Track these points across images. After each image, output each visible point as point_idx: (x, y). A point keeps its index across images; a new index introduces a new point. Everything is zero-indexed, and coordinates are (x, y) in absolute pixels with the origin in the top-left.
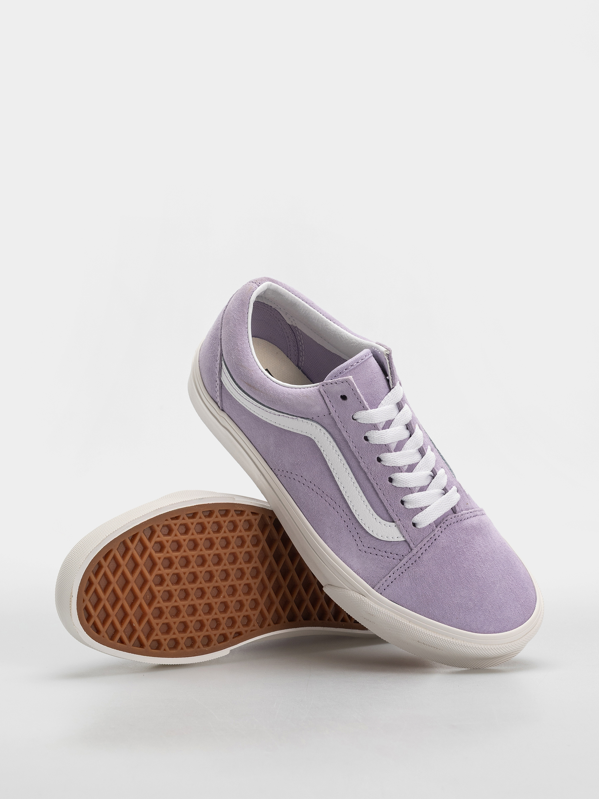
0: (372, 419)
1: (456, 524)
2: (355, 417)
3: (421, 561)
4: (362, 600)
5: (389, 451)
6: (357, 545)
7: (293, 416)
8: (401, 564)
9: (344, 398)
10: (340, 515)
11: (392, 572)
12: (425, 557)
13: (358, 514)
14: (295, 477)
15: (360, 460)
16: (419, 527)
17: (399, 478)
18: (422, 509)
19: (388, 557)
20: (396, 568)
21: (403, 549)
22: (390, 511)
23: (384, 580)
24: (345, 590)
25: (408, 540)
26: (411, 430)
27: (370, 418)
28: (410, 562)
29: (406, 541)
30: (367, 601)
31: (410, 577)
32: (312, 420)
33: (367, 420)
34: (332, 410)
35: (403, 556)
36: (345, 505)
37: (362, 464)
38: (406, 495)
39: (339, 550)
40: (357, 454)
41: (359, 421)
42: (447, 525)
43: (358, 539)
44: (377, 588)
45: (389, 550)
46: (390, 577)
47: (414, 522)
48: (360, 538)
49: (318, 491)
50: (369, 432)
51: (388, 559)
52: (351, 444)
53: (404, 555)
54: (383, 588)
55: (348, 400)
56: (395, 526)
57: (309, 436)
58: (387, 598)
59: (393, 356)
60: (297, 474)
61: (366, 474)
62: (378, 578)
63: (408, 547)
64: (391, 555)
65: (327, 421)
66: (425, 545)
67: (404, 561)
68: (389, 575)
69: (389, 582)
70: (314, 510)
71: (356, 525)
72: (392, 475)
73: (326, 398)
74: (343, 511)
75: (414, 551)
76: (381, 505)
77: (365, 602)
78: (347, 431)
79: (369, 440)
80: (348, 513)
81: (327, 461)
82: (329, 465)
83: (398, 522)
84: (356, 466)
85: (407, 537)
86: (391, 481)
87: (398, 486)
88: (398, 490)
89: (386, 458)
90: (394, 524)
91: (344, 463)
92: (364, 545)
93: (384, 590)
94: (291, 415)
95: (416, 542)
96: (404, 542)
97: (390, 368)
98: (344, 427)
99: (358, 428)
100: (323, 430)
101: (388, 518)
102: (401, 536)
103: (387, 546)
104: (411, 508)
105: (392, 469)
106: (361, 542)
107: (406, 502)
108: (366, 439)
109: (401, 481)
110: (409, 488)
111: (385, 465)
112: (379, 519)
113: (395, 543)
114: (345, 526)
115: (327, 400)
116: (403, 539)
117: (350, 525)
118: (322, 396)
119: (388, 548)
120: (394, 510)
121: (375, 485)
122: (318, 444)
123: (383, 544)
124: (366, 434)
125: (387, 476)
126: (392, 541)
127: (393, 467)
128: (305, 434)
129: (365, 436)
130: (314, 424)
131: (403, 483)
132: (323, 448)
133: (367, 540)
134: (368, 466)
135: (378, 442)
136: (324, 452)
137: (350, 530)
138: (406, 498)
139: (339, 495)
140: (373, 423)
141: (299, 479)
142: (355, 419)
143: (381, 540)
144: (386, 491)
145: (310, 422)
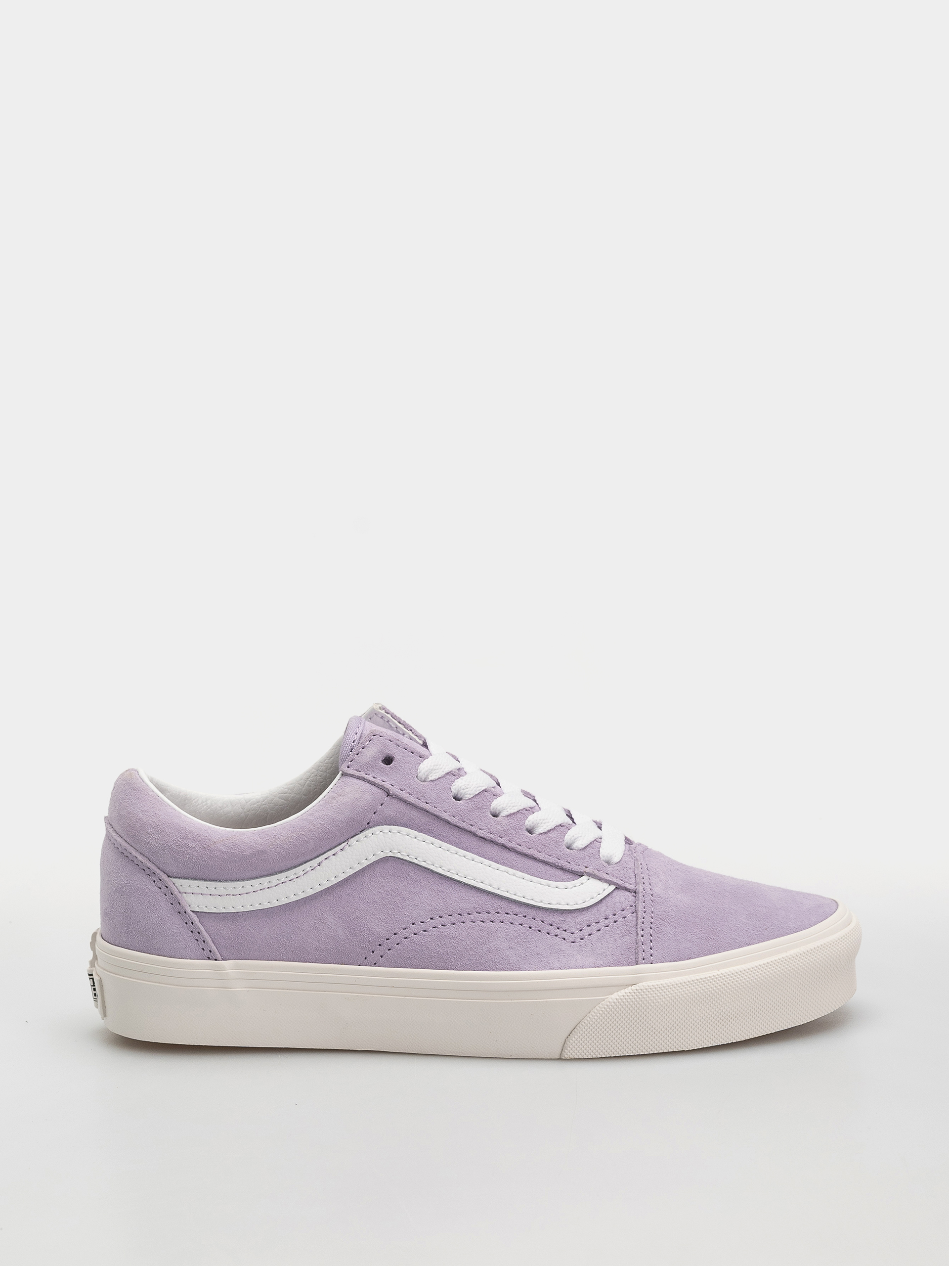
2: (422, 776)
3: (658, 896)
4: (636, 990)
5: (494, 796)
6: (564, 939)
7: (340, 844)
8: (640, 914)
9: (388, 760)
10: (508, 921)
11: (639, 930)
12: (658, 890)
14: (405, 933)
15: (473, 829)
16: (616, 860)
17: (539, 819)
18: (597, 841)
19: (615, 922)
20: (640, 922)
21: (624, 898)
22: (567, 866)
23: (639, 944)
24: (602, 1004)
25: (619, 882)
27: (440, 766)
28: (648, 904)
29: (618, 887)
30: (644, 985)
32: (369, 825)
34: (387, 786)
35: (631, 906)
36: (504, 904)
37: (480, 833)
38: (564, 835)
39: (547, 963)
40: (463, 825)
41: (430, 778)
43: (558, 931)
44: (639, 961)
45: (609, 913)
46: (642, 936)
47: (606, 859)
48: (558, 928)
49: (452, 919)
50: (454, 784)
51: (617, 923)
52: (445, 816)
53: (631, 904)
54: (647, 955)
55: (395, 758)
56: (588, 879)
57: (382, 855)
58: (663, 962)
60: (402, 926)
61: (492, 842)
62: (631, 950)
63: (628, 893)
64: (616, 916)
65: (392, 808)
66: (644, 878)
67: (640, 909)
68: (640, 935)
69: (648, 943)
70: (468, 947)
71: (540, 915)
72: (527, 821)
73: (366, 776)
74: (507, 914)
75: (639, 891)
76: (548, 867)
77: (642, 988)
78: (428, 802)
79: (461, 797)
80: (517, 909)
81: (432, 868)
82: (440, 871)
83: (587, 870)
84: (474, 842)
85: (615, 880)
86: (530, 831)
87: (546, 831)
88: (550, 835)
89: (502, 806)
90: (585, 878)
91: (456, 851)
92: (573, 931)
93: (651, 956)
94: (336, 847)
95: (630, 880)
96: (616, 891)
97: (400, 723)
98: (420, 797)
99: (438, 789)
100: (395, 828)
101: (570, 876)
102: (606, 885)
103: (603, 910)
104: (586, 845)
105: (519, 815)
106: (565, 931)
107: (572, 844)
108: (457, 798)
109: (544, 822)
110: (560, 825)
111: (508, 816)
112: (561, 885)
113: (607, 899)
114: (528, 930)
115: (370, 778)
116: (613, 887)
117: (533, 923)
118: (359, 778)
119: (605, 911)
120: (569, 861)
121: (519, 848)
122: (403, 855)
123: (595, 910)
124: (452, 790)
125: (522, 827)
126: (601, 900)
127: (518, 811)
128: (374, 859)
129: (452, 794)
130: (376, 829)
131: (548, 822)
132: (413, 856)
133: (570, 922)
134: (489, 829)
135: (476, 791)
136: (418, 859)
137: (539, 929)
138: (569, 837)
139: (484, 897)
140: (447, 771)
141: (412, 930)
142: (423, 779)
143: (588, 908)
144: (538, 846)
145: (368, 832)
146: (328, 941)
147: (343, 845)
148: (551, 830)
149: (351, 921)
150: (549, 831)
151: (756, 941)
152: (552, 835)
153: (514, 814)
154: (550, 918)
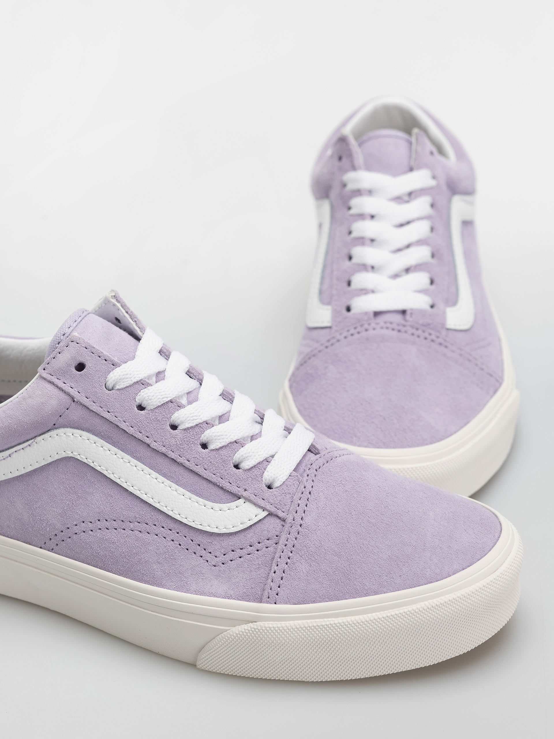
0: (134, 375)
1: (326, 465)
2: (110, 385)
3: (306, 528)
4: (254, 628)
5: (180, 406)
6: (207, 561)
7: (28, 441)
8: (280, 546)
9: (80, 367)
10: (162, 536)
11: (274, 565)
12: (308, 520)
13: (185, 517)
14: (75, 529)
15: (148, 441)
16: (277, 484)
17: (214, 434)
18: (267, 461)
19: (258, 551)
20: (277, 555)
21: (273, 524)
22: (227, 486)
23: (270, 580)
24: (224, 634)
25: (273, 509)
26: (197, 377)
27: (130, 374)
28: (292, 537)
29: (270, 514)
30: (262, 625)
31: (303, 556)
32: (55, 427)
33: (128, 380)
34: (73, 392)
35: (277, 536)
36: (161, 517)
37: (154, 445)
38: (236, 453)
39: (186, 585)
40: (139, 436)
41: (118, 387)
42: (316, 470)
43: (203, 553)
44: (265, 598)
45: (254, 540)
46: (275, 572)
47: (268, 482)
48: (205, 549)
49: (115, 524)
51: (259, 552)
52: (123, 426)
53: (277, 533)
54: (273, 594)
55: (88, 365)
56: (245, 503)
57: (64, 455)
58: (286, 603)
59: (123, 296)
60: (75, 523)
61: (165, 455)
62: (260, 585)
63: (278, 521)
64: (260, 545)
65: (76, 414)
66: (300, 505)
67: (282, 541)
68: (272, 571)
69: (278, 581)
71: (191, 535)
72: (203, 436)
73: (56, 381)
74: (163, 527)
75: (290, 519)
76: (211, 486)
77: (259, 628)
78: (109, 411)
79: (144, 407)
80: (172, 525)
81: (105, 473)
82: (111, 477)
83: (245, 494)
84: (148, 453)
85: (268, 507)
86: (204, 446)
87: (217, 447)
88: (221, 452)
89: (181, 419)
90: (241, 501)
91: (128, 460)
92: (217, 554)
93: (277, 594)
94: (24, 442)
95: (285, 507)
96: (269, 517)
97: (127, 312)
98: (102, 406)
99: (122, 398)
100: (78, 432)
101: (229, 497)
102: (260, 511)
103: (249, 536)
104: (252, 466)
105: (197, 429)
106: (210, 553)
107: (240, 463)
108: (141, 408)
109: (219, 438)
110: (236, 442)
111: (185, 430)
112: (217, 506)
113: (257, 525)
114: (177, 547)
115: (60, 384)
116: (265, 513)
117: (183, 541)
118: (50, 382)
119: (252, 537)
120: (230, 482)
121: (187, 464)
122: (82, 458)
123: (241, 536)
124: (136, 400)
125: (196, 442)
126: (251, 526)
127: (197, 425)
128: (57, 457)
129: (137, 404)
130: (61, 431)
131: (223, 439)
132: (90, 459)
133: (217, 546)
134: (163, 442)
135: (160, 402)
136: (94, 463)
137: (187, 547)
138: (238, 456)
139: (146, 508)
140: (138, 379)
141: (81, 528)
142: (111, 387)
143: (236, 533)
144: (205, 463)
145: (53, 433)
146: (16, 522)
147: (30, 442)
148: (223, 447)
149: (34, 509)
150: (221, 448)
151: (385, 590)
152: (223, 452)
153: (191, 427)
154: (199, 539)
